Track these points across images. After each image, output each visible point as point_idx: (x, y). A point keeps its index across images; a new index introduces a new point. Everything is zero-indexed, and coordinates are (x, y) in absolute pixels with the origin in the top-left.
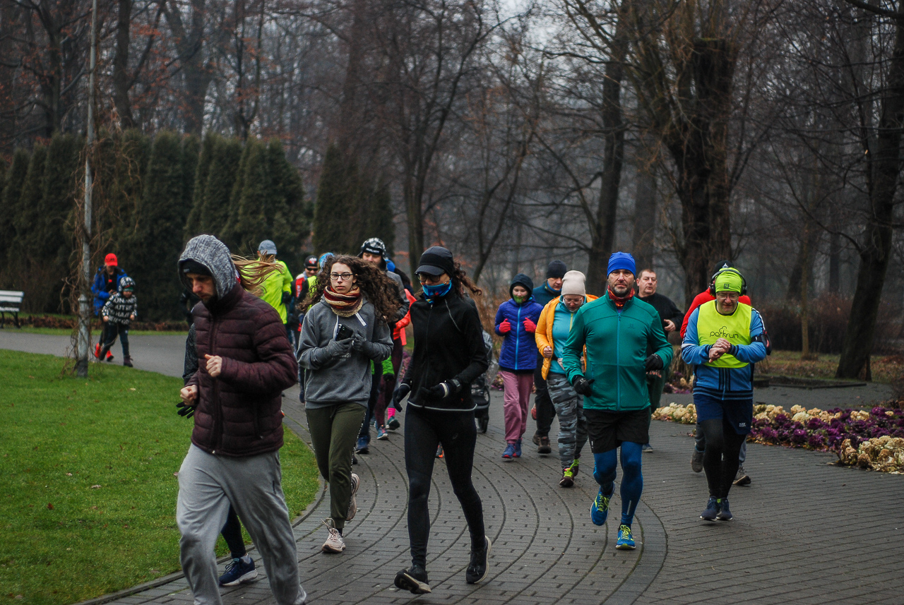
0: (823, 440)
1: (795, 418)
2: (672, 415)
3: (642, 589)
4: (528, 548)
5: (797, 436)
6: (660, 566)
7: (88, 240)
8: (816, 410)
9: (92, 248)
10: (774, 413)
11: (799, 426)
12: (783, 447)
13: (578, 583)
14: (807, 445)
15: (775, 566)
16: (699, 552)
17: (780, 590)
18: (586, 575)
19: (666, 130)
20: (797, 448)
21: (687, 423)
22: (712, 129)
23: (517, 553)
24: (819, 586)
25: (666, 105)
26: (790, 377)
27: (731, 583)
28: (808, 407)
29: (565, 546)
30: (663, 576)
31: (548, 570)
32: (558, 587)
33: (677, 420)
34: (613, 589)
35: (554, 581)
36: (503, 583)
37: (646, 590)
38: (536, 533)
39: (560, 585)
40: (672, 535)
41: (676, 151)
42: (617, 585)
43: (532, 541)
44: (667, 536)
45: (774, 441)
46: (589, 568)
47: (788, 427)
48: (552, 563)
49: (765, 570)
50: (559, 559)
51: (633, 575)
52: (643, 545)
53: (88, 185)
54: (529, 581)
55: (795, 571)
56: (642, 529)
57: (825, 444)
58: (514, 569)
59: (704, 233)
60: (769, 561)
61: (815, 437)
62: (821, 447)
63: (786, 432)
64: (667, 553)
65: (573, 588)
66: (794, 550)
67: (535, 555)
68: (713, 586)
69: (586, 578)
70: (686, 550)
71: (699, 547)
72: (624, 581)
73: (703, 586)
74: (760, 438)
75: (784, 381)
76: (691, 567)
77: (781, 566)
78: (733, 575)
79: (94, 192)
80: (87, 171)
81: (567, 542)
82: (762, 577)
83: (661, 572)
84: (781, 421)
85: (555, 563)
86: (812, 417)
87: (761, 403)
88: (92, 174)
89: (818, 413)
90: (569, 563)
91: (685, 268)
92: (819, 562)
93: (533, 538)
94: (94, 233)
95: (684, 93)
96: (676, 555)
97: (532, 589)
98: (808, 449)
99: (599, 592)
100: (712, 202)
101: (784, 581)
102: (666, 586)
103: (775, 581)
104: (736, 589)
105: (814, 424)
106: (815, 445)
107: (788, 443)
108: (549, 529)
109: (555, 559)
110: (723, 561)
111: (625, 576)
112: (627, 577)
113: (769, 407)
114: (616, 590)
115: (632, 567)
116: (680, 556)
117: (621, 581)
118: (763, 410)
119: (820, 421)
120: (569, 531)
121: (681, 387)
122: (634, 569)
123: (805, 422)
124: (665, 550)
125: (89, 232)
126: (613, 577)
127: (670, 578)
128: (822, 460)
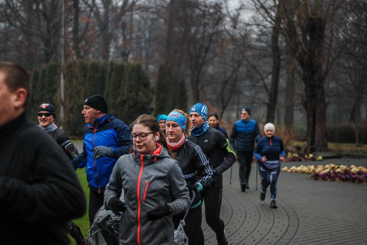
0: (364, 179)
1: (352, 171)
2: (301, 170)
3: (288, 241)
4: (242, 225)
5: (353, 178)
6: (295, 232)
7: (63, 104)
8: (361, 167)
9: (65, 108)
10: (344, 169)
11: (353, 174)
12: (347, 183)
13: (262, 239)
14: (357, 182)
15: (343, 231)
16: (311, 226)
17: (344, 241)
18: (265, 236)
19: (297, 54)
20: (353, 183)
21: (308, 173)
22: (316, 53)
23: (237, 228)
24: (361, 239)
25: (297, 44)
26: (350, 154)
27: (324, 238)
28: (357, 166)
29: (257, 224)
30: (297, 236)
31: (250, 234)
32: (254, 241)
33: (304, 172)
34: (276, 241)
35: (252, 239)
36: (231, 240)
37: (289, 242)
38: (245, 219)
39: (255, 240)
40: (301, 219)
41: (302, 63)
42: (278, 240)
43: (243, 223)
44: (299, 220)
45: (344, 180)
46: (267, 233)
47: (349, 174)
48: (251, 232)
49: (338, 233)
50: (254, 230)
51: (284, 236)
52: (289, 224)
53: (62, 82)
54: (242, 239)
55: (351, 233)
56: (288, 217)
57: (365, 181)
58: (236, 234)
59: (314, 96)
60: (340, 229)
61: (360, 178)
62: (363, 182)
63: (348, 176)
64: (298, 227)
65: (260, 241)
66: (351, 224)
67: (245, 228)
68: (317, 240)
69: (265, 237)
70: (306, 225)
71: (312, 224)
72: (281, 238)
73: (313, 239)
74: (337, 179)
75: (348, 156)
76: (308, 232)
77: (345, 231)
78: (325, 235)
79: (65, 85)
80: (62, 76)
81: (257, 223)
82: (337, 236)
83: (296, 234)
84: (346, 172)
85: (253, 232)
86: (359, 170)
87: (338, 165)
88: (64, 77)
89: (362, 169)
90: (258, 231)
91: (307, 110)
92: (361, 229)
93: (244, 221)
94: (65, 102)
95: (305, 39)
96: (302, 227)
97: (243, 242)
98: (358, 183)
99: (270, 243)
100: (317, 83)
101: (346, 237)
102: (298, 240)
103: (343, 237)
104: (326, 241)
105: (360, 173)
106: (360, 181)
107: (349, 181)
108: (250, 218)
109: (253, 230)
110: (321, 229)
111: (281, 236)
112: (282, 237)
113: (341, 166)
114: (277, 242)
115: (284, 232)
116: (304, 228)
117: (279, 238)
118: (338, 168)
119: (362, 172)
120: (258, 219)
121: (305, 159)
122: (285, 233)
123: (356, 172)
124: (297, 225)
125: (63, 101)
126: (276, 236)
127: (300, 237)
128: (363, 187)
